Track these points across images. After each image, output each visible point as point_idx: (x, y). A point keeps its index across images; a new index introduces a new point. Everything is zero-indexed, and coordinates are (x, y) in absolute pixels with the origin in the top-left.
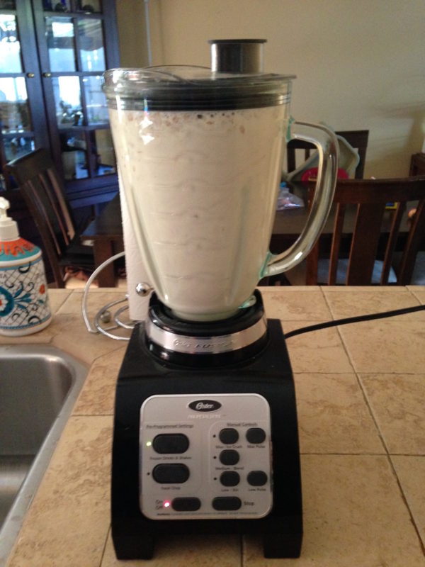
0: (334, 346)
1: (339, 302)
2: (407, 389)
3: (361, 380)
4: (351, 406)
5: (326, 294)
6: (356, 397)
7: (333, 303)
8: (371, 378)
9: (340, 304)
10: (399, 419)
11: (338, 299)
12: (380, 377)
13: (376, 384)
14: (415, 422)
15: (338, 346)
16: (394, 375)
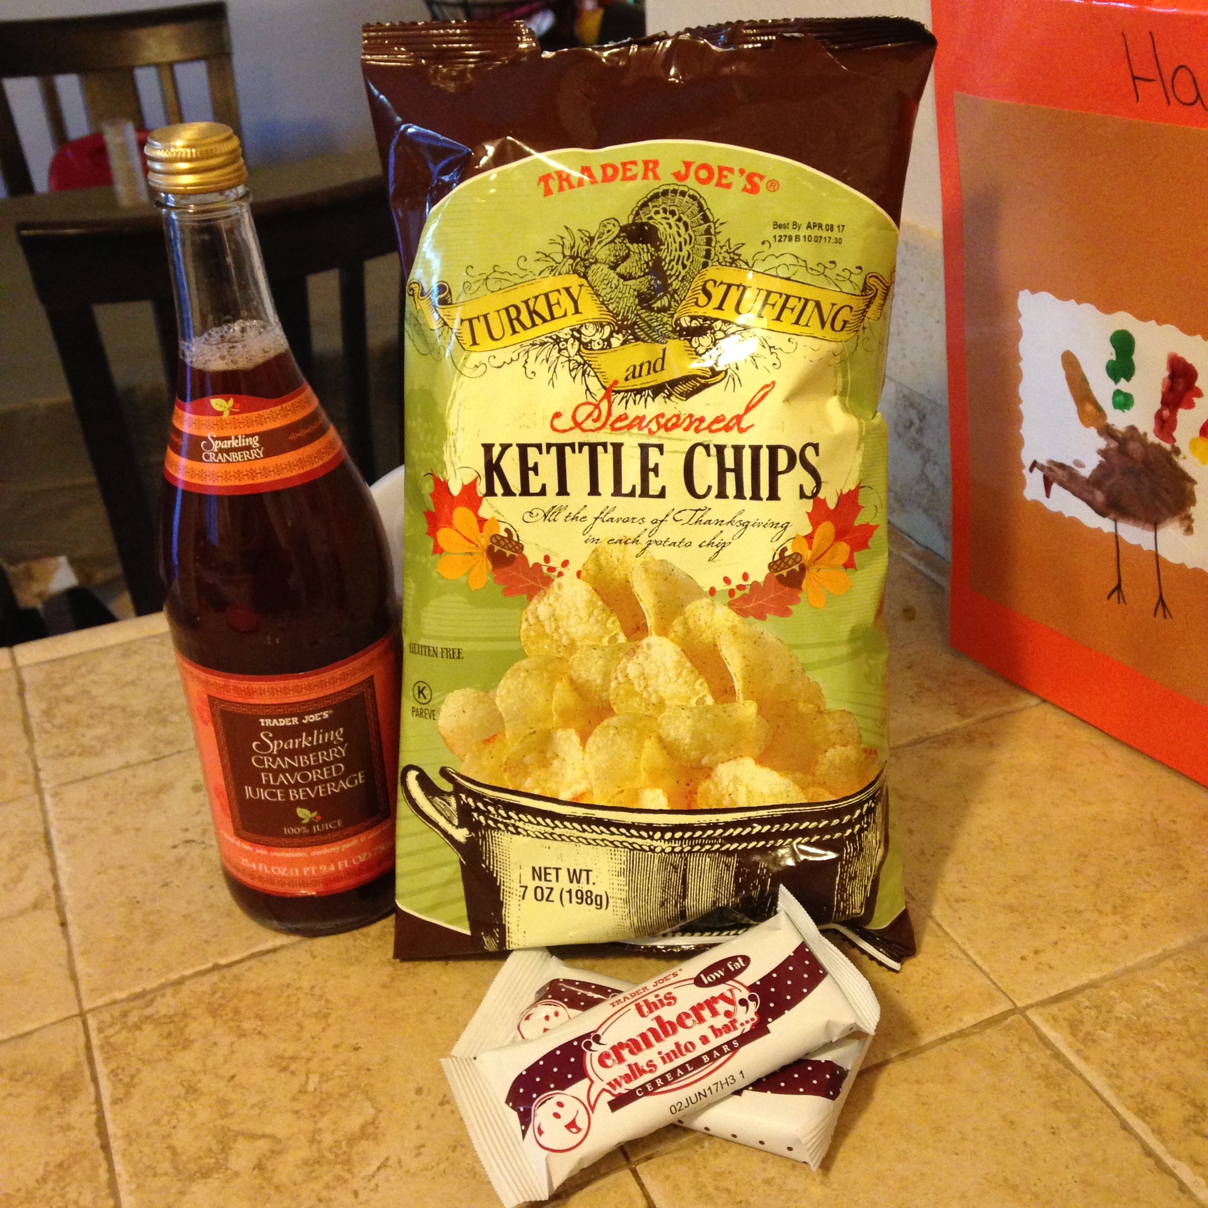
0: (22, 913)
1: (69, 700)
2: (247, 1025)
3: (95, 1041)
4: (44, 1180)
5: (27, 677)
6: (69, 1127)
7: (48, 714)
8: (133, 1018)
9: (71, 709)
10: (205, 1174)
11: (69, 691)
12: (165, 1006)
13: (148, 1038)
14: (260, 1167)
15: (35, 906)
16: (214, 977)
